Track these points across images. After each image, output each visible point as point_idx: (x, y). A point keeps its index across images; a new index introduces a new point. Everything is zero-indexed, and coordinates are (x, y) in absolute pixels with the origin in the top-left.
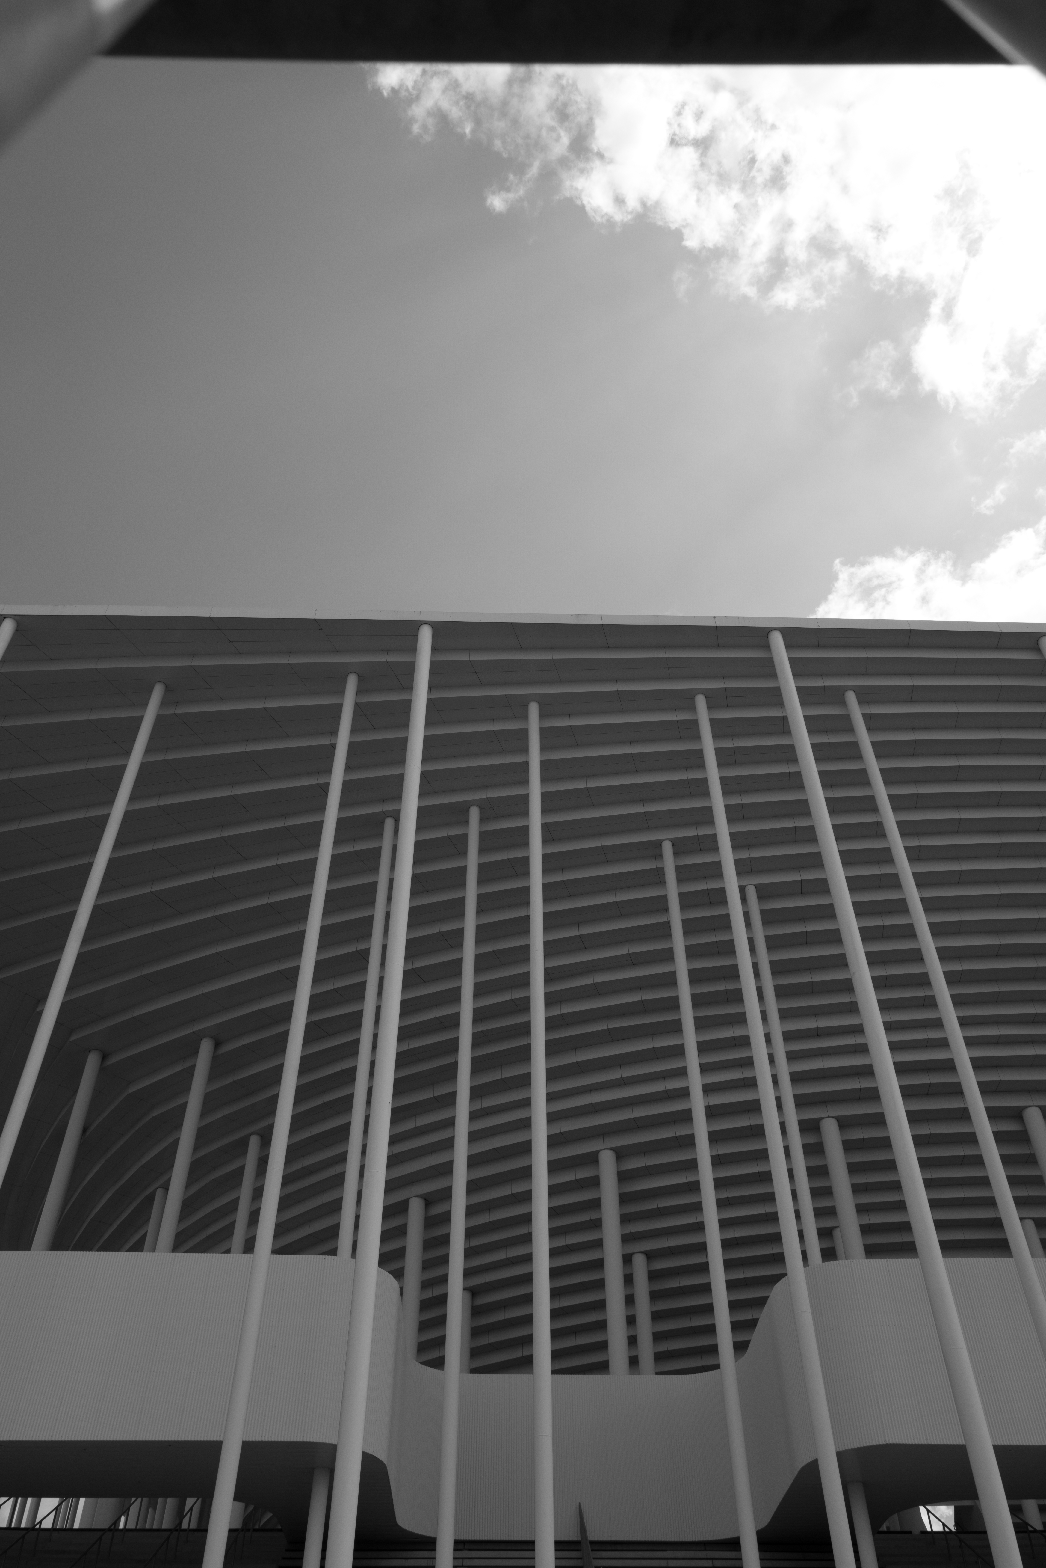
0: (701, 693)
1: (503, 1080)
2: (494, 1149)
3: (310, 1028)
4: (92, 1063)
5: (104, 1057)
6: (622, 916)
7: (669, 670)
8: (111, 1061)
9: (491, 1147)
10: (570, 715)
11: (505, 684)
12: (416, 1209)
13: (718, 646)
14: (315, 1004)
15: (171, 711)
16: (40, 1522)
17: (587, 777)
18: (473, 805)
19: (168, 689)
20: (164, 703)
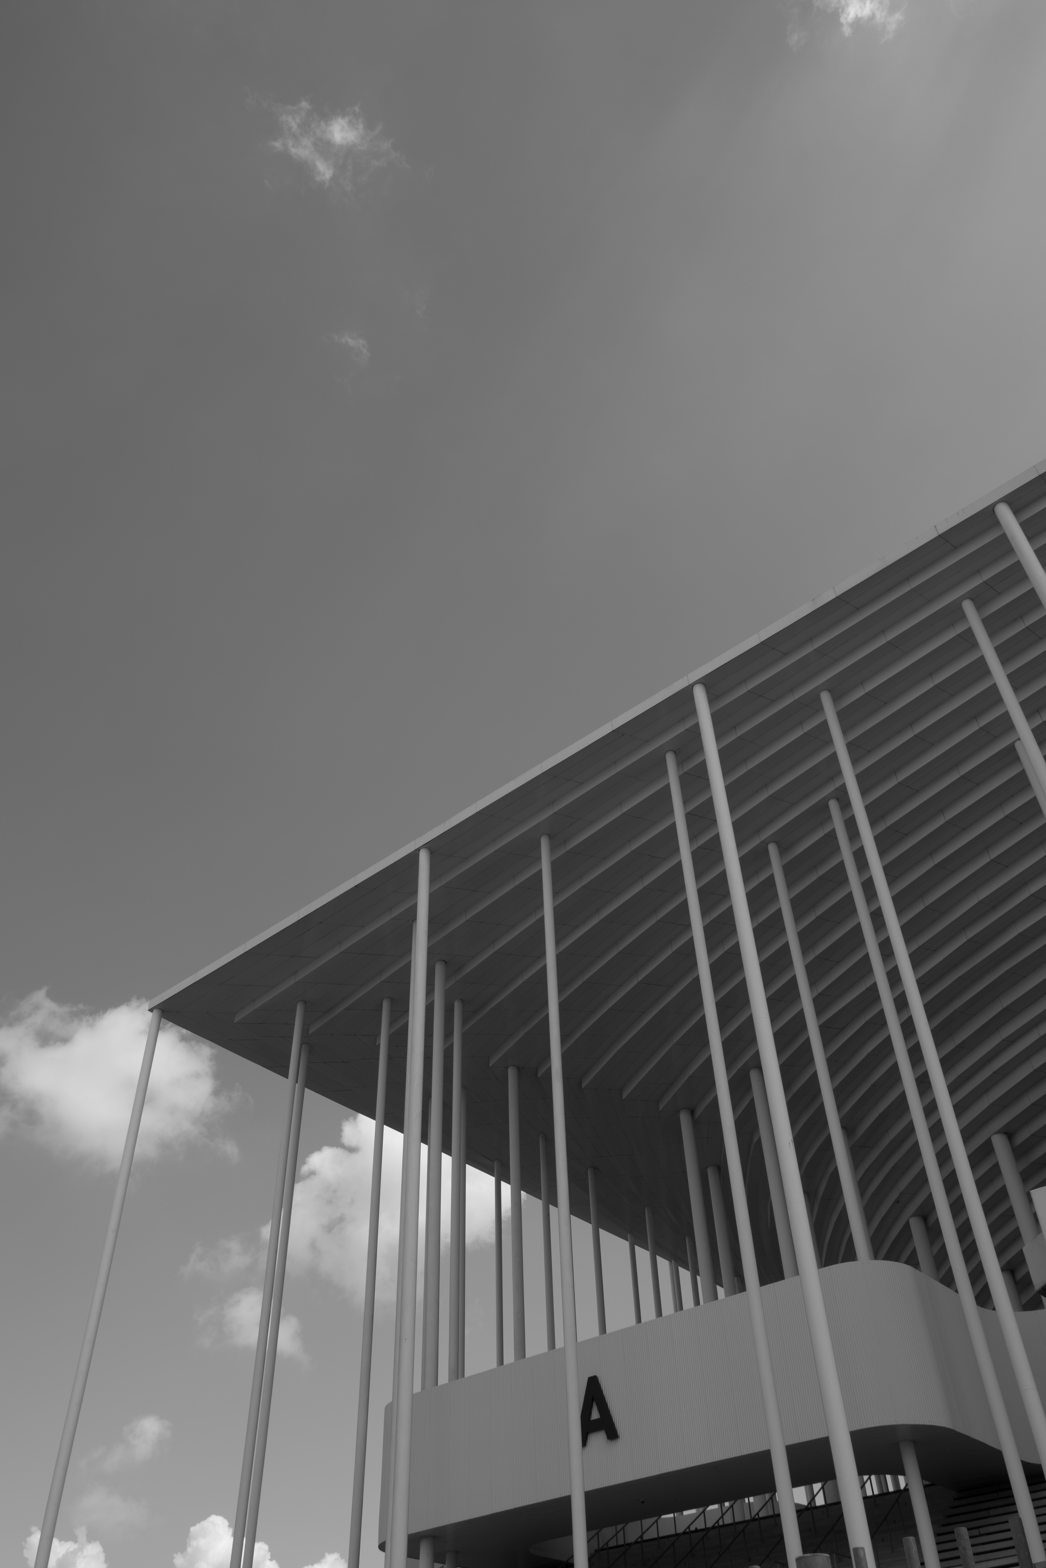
0: (964, 600)
1: (1005, 1010)
2: (1035, 1070)
3: (824, 1029)
4: (685, 1120)
5: (692, 1112)
6: (1021, 824)
7: (923, 596)
8: (698, 1113)
9: (1031, 1070)
10: (862, 683)
11: (792, 690)
12: (1000, 1145)
13: (956, 548)
14: (820, 1005)
15: (562, 851)
16: (758, 1514)
17: (911, 724)
18: (829, 800)
19: (551, 837)
20: (552, 849)
